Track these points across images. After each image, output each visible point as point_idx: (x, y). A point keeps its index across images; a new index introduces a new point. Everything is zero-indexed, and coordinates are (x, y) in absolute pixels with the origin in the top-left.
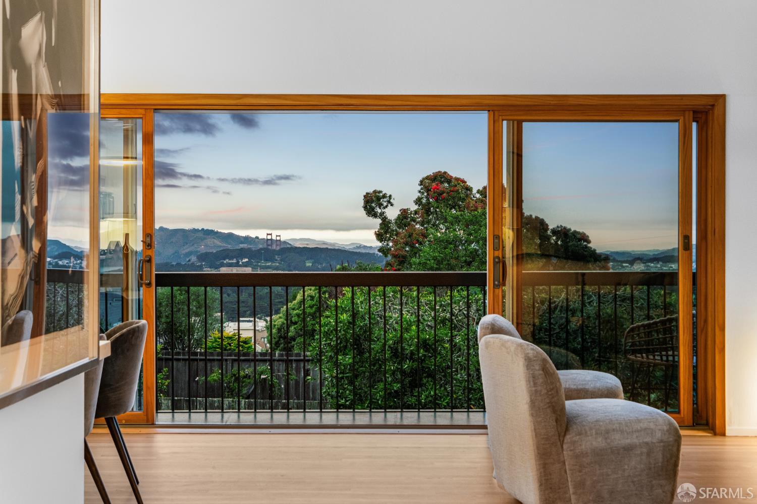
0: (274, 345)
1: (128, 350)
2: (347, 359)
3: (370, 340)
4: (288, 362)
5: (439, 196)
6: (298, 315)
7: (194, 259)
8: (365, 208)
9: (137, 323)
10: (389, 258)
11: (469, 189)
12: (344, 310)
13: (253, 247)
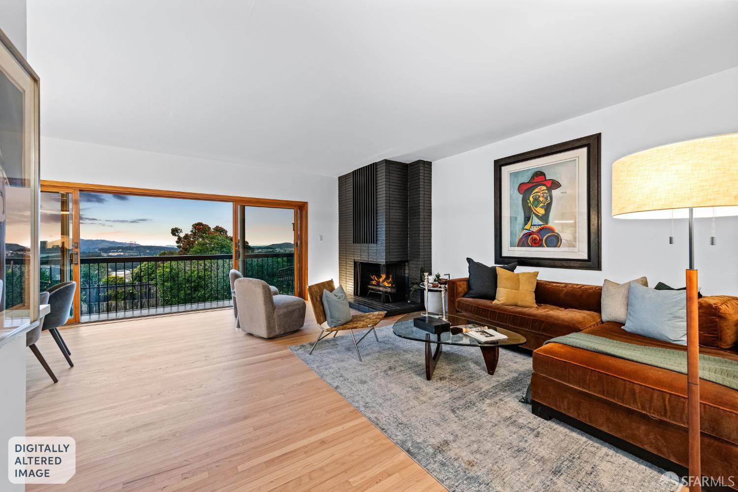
0: (134, 279)
1: (64, 296)
2: (168, 284)
3: (178, 277)
4: (141, 285)
5: (199, 230)
6: (145, 269)
7: (97, 250)
8: (172, 233)
9: (70, 283)
10: (181, 249)
11: (210, 228)
12: (167, 267)
13: (124, 246)
